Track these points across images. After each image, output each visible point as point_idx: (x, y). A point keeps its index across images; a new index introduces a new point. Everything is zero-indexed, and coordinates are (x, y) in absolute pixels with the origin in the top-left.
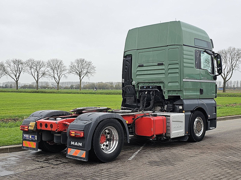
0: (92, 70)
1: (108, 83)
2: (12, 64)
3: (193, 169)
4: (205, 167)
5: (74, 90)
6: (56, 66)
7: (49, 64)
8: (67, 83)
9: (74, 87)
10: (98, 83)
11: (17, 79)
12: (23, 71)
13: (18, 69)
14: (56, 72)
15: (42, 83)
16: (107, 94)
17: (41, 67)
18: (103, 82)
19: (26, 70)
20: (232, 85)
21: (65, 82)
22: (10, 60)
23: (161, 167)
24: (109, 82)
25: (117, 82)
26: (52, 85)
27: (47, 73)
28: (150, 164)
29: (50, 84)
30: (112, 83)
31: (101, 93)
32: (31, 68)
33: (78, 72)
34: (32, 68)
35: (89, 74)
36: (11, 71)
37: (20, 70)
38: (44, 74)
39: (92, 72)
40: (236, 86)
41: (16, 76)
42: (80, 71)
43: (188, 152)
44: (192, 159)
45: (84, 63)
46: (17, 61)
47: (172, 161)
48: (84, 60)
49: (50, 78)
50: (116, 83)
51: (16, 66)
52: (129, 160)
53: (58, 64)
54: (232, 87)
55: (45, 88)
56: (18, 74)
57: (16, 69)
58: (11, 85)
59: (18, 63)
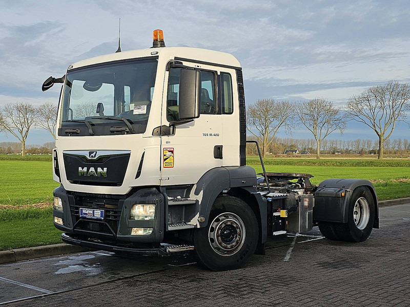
2: (15, 112)
11: (23, 138)
12: (34, 124)
13: (26, 121)
19: (40, 123)
20: (391, 147)
22: (12, 106)
23: (341, 270)
28: (322, 266)
32: (48, 118)
34: (50, 119)
36: (13, 125)
37: (29, 122)
40: (396, 148)
41: (21, 133)
44: (382, 259)
46: (23, 106)
47: (352, 262)
51: (21, 115)
52: (284, 260)
54: (391, 149)
56: (25, 129)
57: (23, 121)
58: (9, 149)
59: (25, 110)
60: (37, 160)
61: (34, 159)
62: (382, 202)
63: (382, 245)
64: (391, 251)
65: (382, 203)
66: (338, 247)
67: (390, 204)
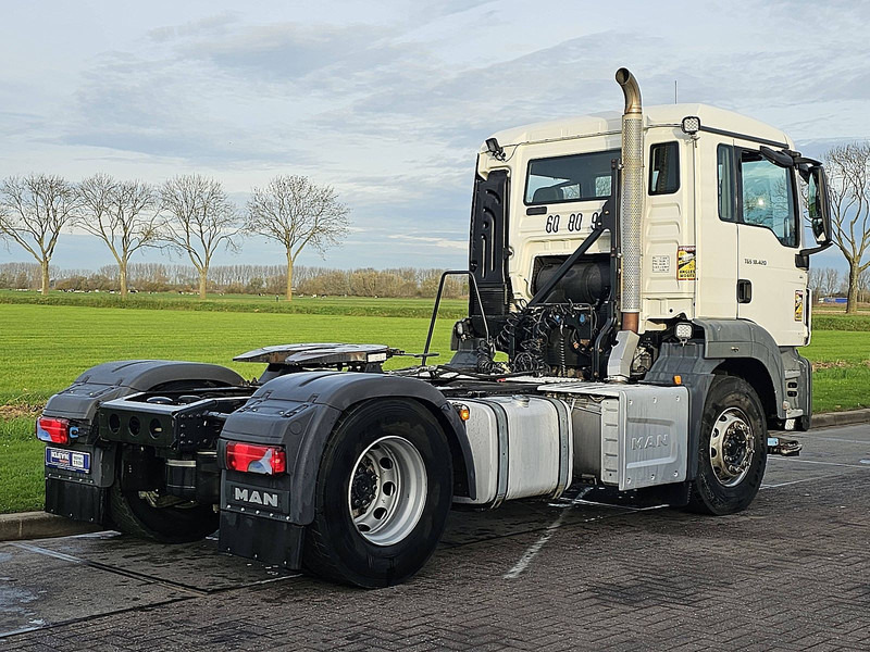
0: (335, 221)
1: (393, 271)
2: (27, 195)
3: (775, 619)
4: (824, 613)
5: (266, 300)
6: (197, 206)
7: (169, 198)
8: (238, 270)
9: (265, 285)
10: (357, 272)
11: (45, 253)
12: (68, 222)
13: (51, 216)
14: (195, 227)
15: (140, 268)
16: (393, 313)
17: (138, 206)
18: (376, 269)
19: (82, 220)
21: (229, 265)
22: (20, 180)
23: (643, 611)
24: (397, 268)
25: (430, 268)
26: (181, 276)
27: (161, 229)
28: (596, 597)
29: (173, 274)
30: (409, 274)
31: (369, 312)
32: (99, 209)
33: (282, 230)
34: (104, 213)
35: (323, 238)
36: (22, 224)
37: (58, 217)
38: (149, 233)
39: (335, 228)
41: (40, 242)
42: (289, 223)
43: (743, 550)
44: (765, 578)
45: (303, 193)
46: (45, 182)
47: (684, 586)
48: (303, 181)
49: (173, 252)
50: (428, 273)
51: (41, 204)
52: (506, 576)
53: (205, 197)
55: (152, 288)
56: (49, 235)
57: (43, 215)
58: (23, 277)
59: (49, 189)
60: (72, 304)
61: (66, 302)
62: (820, 416)
63: (780, 536)
64: (799, 553)
65: (821, 421)
66: (664, 539)
67: (840, 421)
